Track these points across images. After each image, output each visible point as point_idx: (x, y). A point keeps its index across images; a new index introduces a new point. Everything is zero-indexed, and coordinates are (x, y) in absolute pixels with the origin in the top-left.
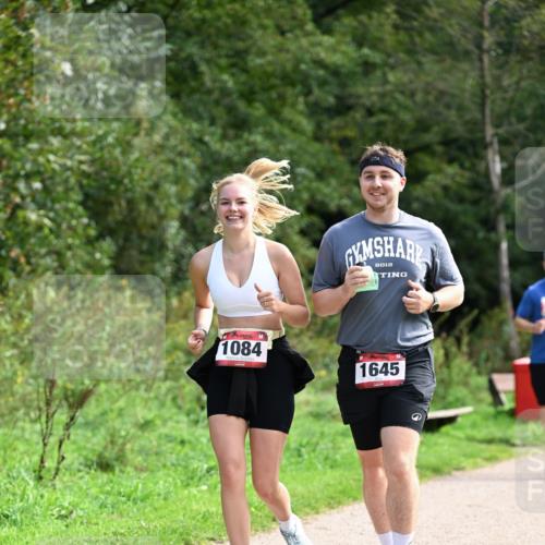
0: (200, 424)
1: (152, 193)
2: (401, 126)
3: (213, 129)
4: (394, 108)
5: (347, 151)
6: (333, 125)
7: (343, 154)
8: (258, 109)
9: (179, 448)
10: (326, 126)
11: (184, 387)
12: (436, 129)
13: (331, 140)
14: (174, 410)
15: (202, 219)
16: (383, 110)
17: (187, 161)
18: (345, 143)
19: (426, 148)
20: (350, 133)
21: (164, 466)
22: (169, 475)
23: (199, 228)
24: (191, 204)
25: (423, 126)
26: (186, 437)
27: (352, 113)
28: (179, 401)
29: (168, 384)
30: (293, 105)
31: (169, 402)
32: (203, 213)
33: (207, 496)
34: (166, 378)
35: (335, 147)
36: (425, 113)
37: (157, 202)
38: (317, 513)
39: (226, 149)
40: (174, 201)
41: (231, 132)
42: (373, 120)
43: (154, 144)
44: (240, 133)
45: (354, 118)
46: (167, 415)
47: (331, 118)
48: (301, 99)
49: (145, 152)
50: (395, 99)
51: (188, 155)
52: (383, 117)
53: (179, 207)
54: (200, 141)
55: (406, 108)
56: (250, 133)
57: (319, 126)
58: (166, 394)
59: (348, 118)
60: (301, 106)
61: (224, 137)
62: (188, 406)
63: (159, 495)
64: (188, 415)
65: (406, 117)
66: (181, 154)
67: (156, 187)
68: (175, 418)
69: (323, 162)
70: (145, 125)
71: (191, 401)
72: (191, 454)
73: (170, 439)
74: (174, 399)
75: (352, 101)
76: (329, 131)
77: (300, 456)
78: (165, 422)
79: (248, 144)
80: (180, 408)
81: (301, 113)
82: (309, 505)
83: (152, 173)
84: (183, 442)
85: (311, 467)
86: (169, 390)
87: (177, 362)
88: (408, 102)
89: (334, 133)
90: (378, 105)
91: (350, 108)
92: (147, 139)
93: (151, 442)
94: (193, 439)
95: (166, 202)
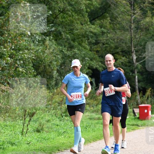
0: (62, 121)
1: (50, 64)
2: (111, 48)
3: (65, 48)
4: (110, 43)
5: (98, 54)
6: (94, 47)
7: (97, 54)
8: (76, 43)
9: (56, 127)
10: (93, 48)
11: (58, 112)
12: (120, 48)
13: (94, 51)
14: (55, 117)
15: (62, 70)
16: (107, 44)
17: (58, 56)
18: (97, 52)
19: (117, 53)
20: (99, 49)
21: (53, 131)
22: (54, 133)
23: (62, 73)
24: (60, 67)
25: (116, 48)
26: (58, 124)
27: (99, 44)
28: (57, 115)
29: (54, 111)
30: (85, 42)
31: (54, 115)
32: (62, 69)
33: (63, 138)
34: (53, 109)
35: (95, 52)
36: (117, 44)
37: (51, 66)
38: (91, 143)
39: (68, 53)
40: (55, 66)
41: (69, 49)
42: (104, 46)
43: (50, 52)
44: (72, 49)
45: (100, 46)
46: (54, 119)
47: (94, 45)
48: (87, 41)
49: (48, 54)
50: (110, 41)
51: (59, 55)
52: (107, 45)
53: (57, 67)
54: (62, 51)
55: (112, 43)
56: (74, 49)
57: (91, 47)
58: (53, 114)
59: (98, 46)
60: (87, 43)
61: (68, 50)
62: (59, 116)
63: (52, 138)
64: (59, 119)
65: (112, 45)
66: (57, 54)
67: (51, 62)
68: (56, 119)
69: (92, 56)
70: (48, 47)
71: (59, 115)
72: (60, 128)
73: (54, 124)
74: (55, 115)
75: (99, 41)
76: (93, 49)
77: (86, 129)
78: (53, 120)
79: (74, 52)
80: (57, 117)
81: (87, 44)
82: (88, 141)
83: (50, 59)
84: (57, 125)
85: (89, 131)
86: (54, 112)
87: (56, 106)
88: (113, 42)
89: (95, 49)
90: (106, 42)
91: (99, 43)
92: (49, 51)
93: (50, 125)
94: (60, 124)
95: (53, 66)
